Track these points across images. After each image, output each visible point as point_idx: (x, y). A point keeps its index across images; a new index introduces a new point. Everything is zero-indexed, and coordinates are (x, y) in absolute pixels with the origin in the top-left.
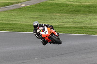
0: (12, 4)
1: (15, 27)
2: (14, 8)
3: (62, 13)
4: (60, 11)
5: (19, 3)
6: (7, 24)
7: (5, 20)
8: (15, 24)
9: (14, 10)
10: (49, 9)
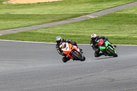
0: (79, 15)
1: (83, 39)
2: (82, 19)
3: (131, 24)
4: (129, 22)
5: (87, 14)
6: (75, 36)
7: (73, 32)
8: (83, 36)
9: (82, 22)
10: (117, 20)
